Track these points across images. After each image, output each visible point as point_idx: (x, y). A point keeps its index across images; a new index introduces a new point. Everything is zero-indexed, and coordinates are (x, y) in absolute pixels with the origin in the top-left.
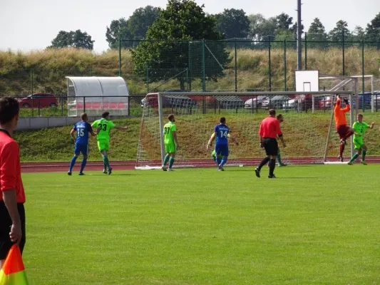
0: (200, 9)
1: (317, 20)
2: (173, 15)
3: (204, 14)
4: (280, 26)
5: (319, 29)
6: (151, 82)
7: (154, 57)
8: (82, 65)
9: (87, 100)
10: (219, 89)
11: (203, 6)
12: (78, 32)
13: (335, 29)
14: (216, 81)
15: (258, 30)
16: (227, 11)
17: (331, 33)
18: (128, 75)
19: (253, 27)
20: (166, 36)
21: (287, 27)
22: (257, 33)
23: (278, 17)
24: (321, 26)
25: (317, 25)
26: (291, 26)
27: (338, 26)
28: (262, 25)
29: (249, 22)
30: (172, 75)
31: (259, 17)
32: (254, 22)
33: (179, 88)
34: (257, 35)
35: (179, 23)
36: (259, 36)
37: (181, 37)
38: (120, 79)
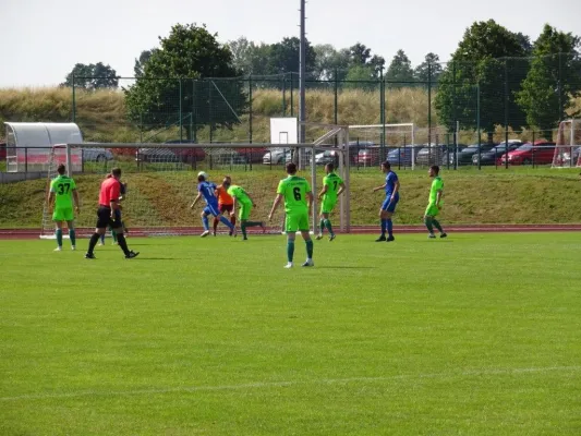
0: (212, 39)
1: (401, 52)
2: (178, 45)
3: (217, 44)
4: (355, 60)
5: (404, 63)
6: (150, 130)
7: (153, 98)
8: (64, 107)
9: (30, 152)
10: (236, 139)
11: (216, 35)
12: (100, 65)
13: (424, 64)
14: (231, 129)
15: (327, 65)
16: (287, 40)
17: (419, 68)
18: (122, 120)
19: (320, 60)
20: (167, 72)
21: (364, 61)
22: (326, 68)
23: (352, 49)
24: (406, 60)
25: (401, 59)
26: (368, 60)
27: (428, 60)
28: (331, 59)
29: (315, 54)
30: (174, 121)
31: (328, 48)
32: (322, 54)
33: (185, 138)
34: (325, 71)
35: (184, 55)
36: (328, 74)
37: (186, 73)
38: (73, 125)
